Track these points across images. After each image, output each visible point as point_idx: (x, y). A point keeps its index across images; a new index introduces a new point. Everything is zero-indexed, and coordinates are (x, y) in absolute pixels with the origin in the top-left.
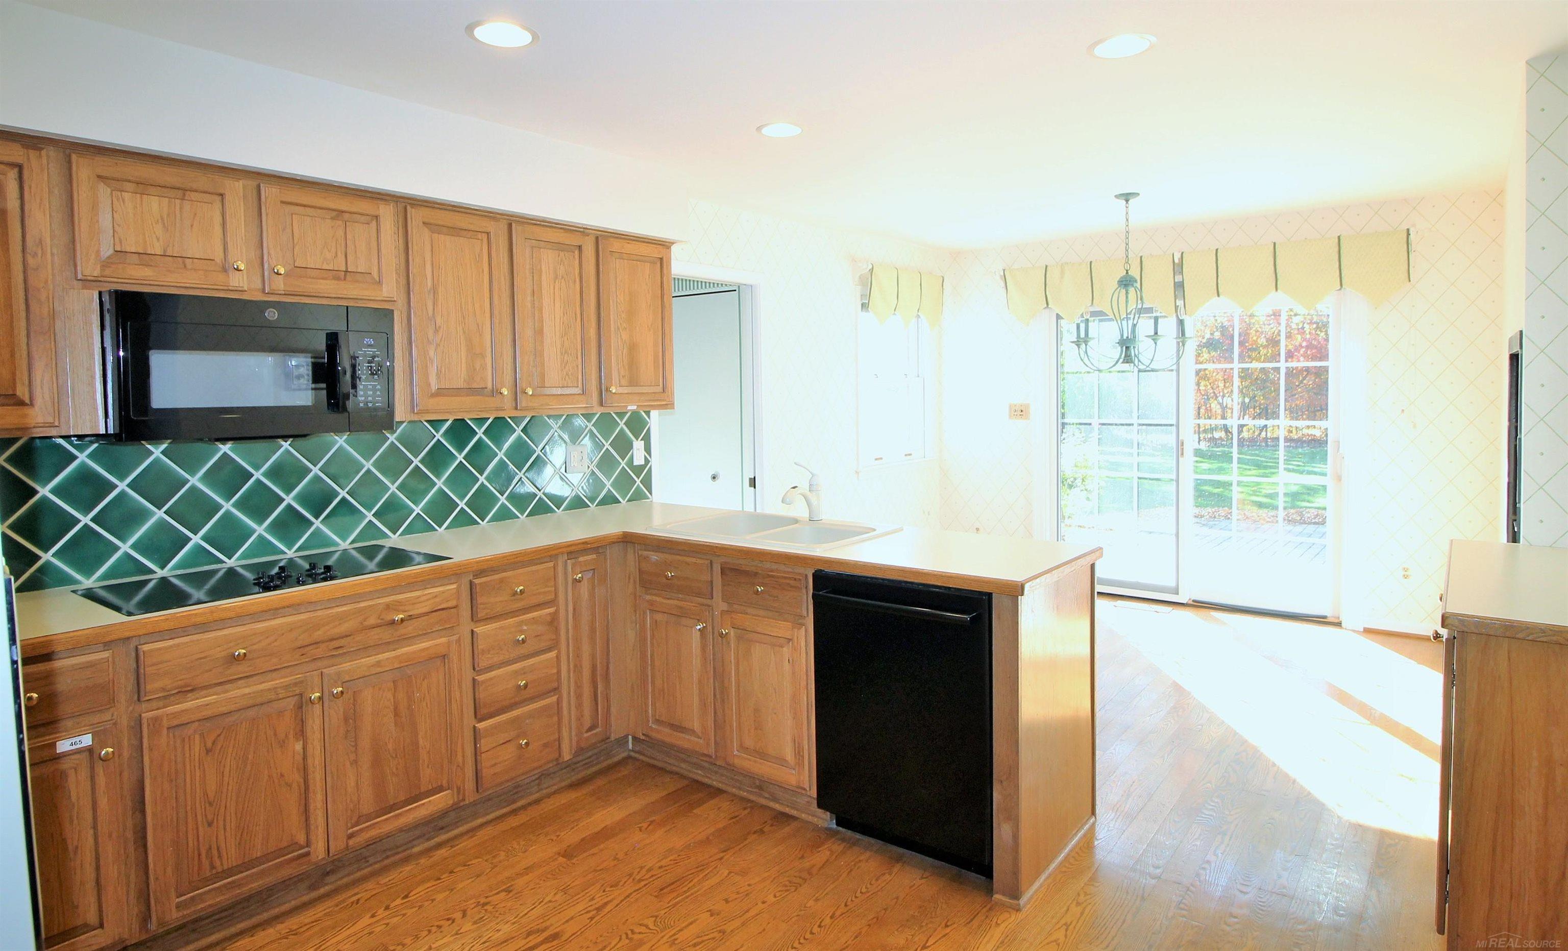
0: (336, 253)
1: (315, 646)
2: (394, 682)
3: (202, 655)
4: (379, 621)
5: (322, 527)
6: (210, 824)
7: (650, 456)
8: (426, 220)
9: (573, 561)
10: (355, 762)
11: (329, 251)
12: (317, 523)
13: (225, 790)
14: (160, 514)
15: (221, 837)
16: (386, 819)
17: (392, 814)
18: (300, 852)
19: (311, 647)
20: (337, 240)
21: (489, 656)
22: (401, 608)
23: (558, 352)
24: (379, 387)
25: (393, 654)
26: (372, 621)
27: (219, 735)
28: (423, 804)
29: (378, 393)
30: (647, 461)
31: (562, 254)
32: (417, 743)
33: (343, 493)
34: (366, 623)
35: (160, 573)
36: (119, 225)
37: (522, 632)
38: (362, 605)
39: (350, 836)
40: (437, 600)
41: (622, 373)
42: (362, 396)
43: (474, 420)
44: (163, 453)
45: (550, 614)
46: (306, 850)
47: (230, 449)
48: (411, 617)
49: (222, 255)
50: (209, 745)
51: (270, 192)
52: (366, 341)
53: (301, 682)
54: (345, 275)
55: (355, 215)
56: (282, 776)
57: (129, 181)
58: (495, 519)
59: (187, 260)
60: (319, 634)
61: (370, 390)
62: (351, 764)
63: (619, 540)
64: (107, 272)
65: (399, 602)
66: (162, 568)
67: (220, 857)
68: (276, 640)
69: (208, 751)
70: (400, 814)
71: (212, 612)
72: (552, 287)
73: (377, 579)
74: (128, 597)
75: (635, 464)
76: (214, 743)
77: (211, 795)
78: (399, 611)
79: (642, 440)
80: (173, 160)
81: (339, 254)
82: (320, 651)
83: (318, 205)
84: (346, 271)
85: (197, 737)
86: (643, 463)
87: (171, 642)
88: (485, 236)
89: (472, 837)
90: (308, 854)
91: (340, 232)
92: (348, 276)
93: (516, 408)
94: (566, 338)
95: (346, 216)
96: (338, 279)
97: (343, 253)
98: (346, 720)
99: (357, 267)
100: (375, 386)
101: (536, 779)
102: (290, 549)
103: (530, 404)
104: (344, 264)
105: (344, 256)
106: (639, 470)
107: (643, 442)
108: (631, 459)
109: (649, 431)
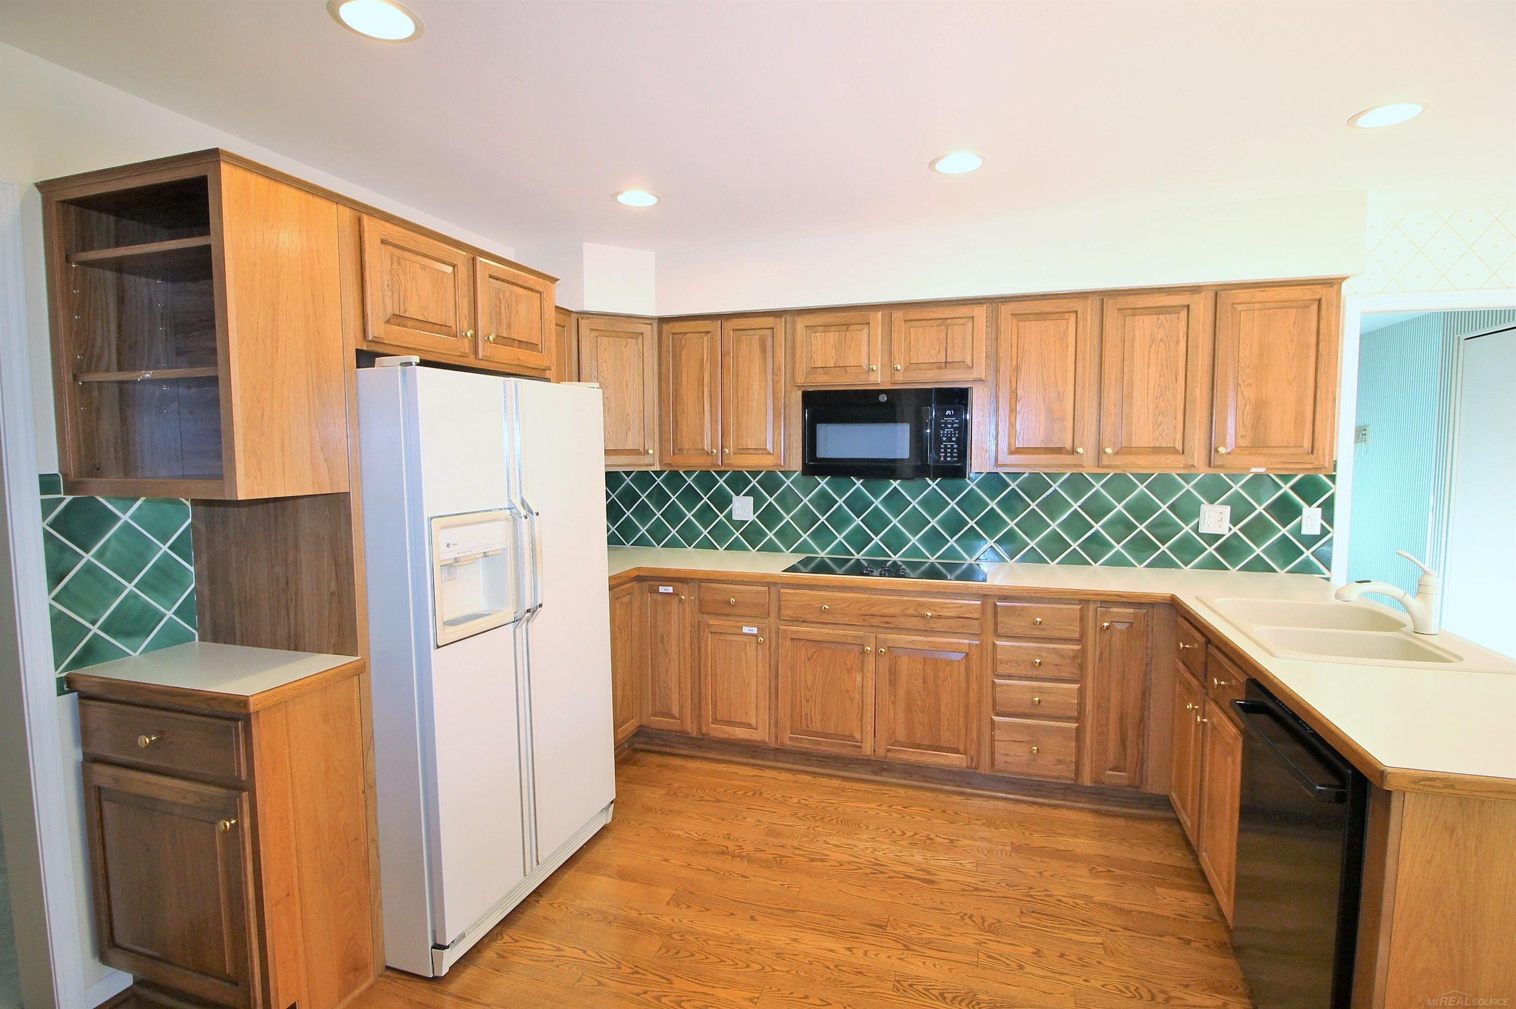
0: (939, 350)
1: (872, 617)
2: (924, 658)
3: (809, 603)
4: (915, 613)
5: (955, 545)
6: (808, 701)
7: (1332, 526)
8: (1014, 312)
9: (1104, 609)
10: (894, 703)
11: (934, 349)
12: (952, 542)
13: (816, 685)
14: (858, 521)
15: (813, 711)
16: (914, 752)
17: (918, 750)
18: (856, 743)
19: (868, 617)
20: (940, 341)
21: (1007, 666)
22: (933, 608)
23: (1151, 413)
24: (956, 446)
25: (925, 639)
26: (911, 611)
27: (815, 652)
28: (942, 755)
29: (955, 451)
30: (1324, 532)
31: (1162, 317)
32: (939, 710)
33: (972, 523)
34: (906, 612)
35: (857, 556)
36: (814, 352)
37: (1040, 656)
38: (905, 598)
39: (888, 751)
40: (962, 610)
41: (1241, 432)
42: (942, 453)
43: (1092, 475)
44: (861, 484)
45: (1073, 650)
46: (859, 744)
47: (899, 485)
48: (939, 617)
49: (867, 362)
50: (810, 656)
51: (898, 315)
52: (948, 412)
53: (862, 637)
54: (945, 365)
55: (955, 320)
56: (848, 691)
57: (820, 326)
58: (1108, 563)
59: (847, 368)
60: (874, 610)
61: (949, 448)
62: (892, 703)
63: (1164, 602)
64: (807, 380)
65: (932, 604)
66: (858, 554)
67: (811, 722)
68: (848, 606)
69: (809, 659)
70: (924, 753)
71: (814, 580)
72: (1147, 352)
73: (915, 583)
74: (840, 566)
75: (1303, 532)
76: (812, 655)
77: (809, 685)
78: (930, 610)
79: (1318, 507)
80: (837, 308)
81: (941, 349)
82: (875, 621)
83: (929, 318)
84: (946, 362)
85: (804, 647)
86: (1318, 532)
87: (793, 591)
88: (1073, 316)
89: (986, 801)
90: (860, 747)
91: (943, 334)
92: (948, 365)
93: (1098, 466)
94: (1161, 399)
95: (949, 321)
96: (940, 368)
97: (944, 348)
98: (890, 671)
99: (954, 358)
100: (953, 445)
101: (1062, 789)
102: (933, 557)
103: (1113, 463)
104: (944, 357)
105: (944, 352)
106: (1310, 541)
107: (1320, 509)
108: (1299, 527)
109: (1331, 498)
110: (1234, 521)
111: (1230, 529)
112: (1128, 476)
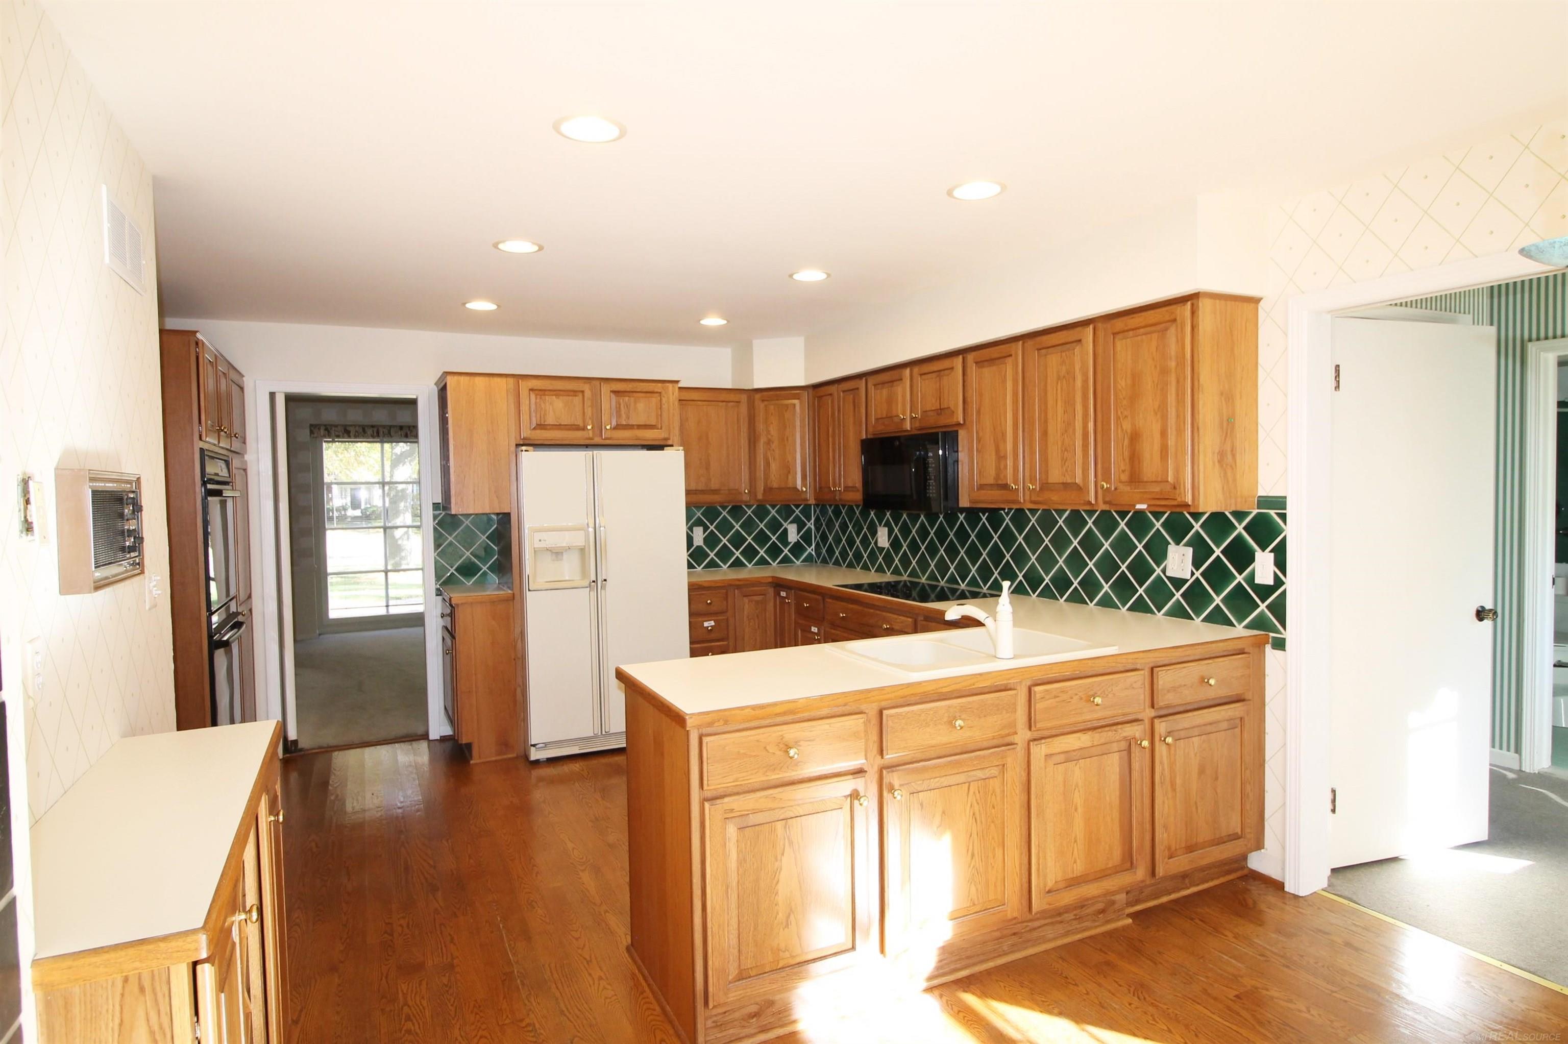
0: (937, 398)
7: (1285, 575)
8: (976, 360)
11: (934, 398)
20: (936, 390)
23: (1060, 451)
30: (1279, 581)
31: (1063, 353)
36: (877, 406)
41: (1123, 468)
49: (902, 413)
51: (916, 370)
55: (945, 371)
57: (880, 384)
59: (893, 418)
75: (1256, 582)
79: (1271, 551)
83: (932, 371)
84: (941, 409)
86: (1271, 582)
91: (938, 384)
92: (942, 411)
95: (942, 373)
96: (938, 414)
97: (940, 397)
99: (945, 405)
104: (940, 405)
105: (940, 400)
106: (1265, 591)
107: (1272, 554)
108: (1252, 575)
109: (1283, 542)
110: (1197, 564)
111: (1193, 574)
112: (1113, 515)
